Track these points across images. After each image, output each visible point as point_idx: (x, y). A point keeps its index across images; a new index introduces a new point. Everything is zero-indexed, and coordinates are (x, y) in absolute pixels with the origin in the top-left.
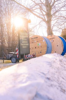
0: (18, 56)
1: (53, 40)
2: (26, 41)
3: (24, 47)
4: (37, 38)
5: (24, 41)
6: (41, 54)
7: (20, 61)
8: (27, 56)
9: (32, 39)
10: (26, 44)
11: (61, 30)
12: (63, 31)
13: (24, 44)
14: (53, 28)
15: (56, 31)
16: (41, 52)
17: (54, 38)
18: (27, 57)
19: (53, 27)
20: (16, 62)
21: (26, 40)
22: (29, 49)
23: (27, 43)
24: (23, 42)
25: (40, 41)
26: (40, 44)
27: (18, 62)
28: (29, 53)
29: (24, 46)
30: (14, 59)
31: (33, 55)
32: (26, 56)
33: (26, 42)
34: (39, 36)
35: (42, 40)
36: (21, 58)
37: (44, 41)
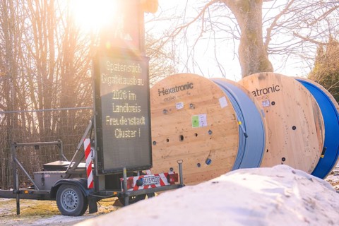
0: (90, 179)
1: (273, 96)
2: (131, 103)
3: (121, 134)
4: (189, 86)
5: (122, 103)
6: (207, 170)
7: (103, 206)
8: (136, 179)
9: (164, 92)
10: (134, 121)
11: (312, 51)
12: (320, 51)
13: (123, 121)
14: (268, 38)
15: (287, 51)
16: (208, 162)
17: (275, 89)
18: (139, 184)
19: (269, 30)
20: (80, 213)
21: (133, 96)
22: (150, 143)
23: (138, 115)
24: (118, 109)
25: (205, 103)
26: (202, 119)
27: (94, 210)
28: (149, 167)
29: (123, 128)
30: (71, 197)
31: (168, 176)
32: (131, 182)
33: (135, 109)
34: (201, 80)
35: (215, 101)
36: (107, 187)
37: (223, 102)
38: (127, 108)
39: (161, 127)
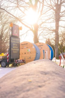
0: (8, 60)
1: (42, 47)
2: (16, 46)
3: (14, 52)
4: (27, 44)
5: (15, 46)
6: (30, 60)
7: (10, 65)
8: (17, 60)
9: (22, 45)
10: (16, 50)
13: (15, 49)
15: (42, 39)
16: (30, 58)
17: (42, 45)
18: (17, 61)
19: (39, 36)
21: (17, 45)
22: (19, 54)
23: (17, 49)
24: (14, 47)
25: (30, 47)
26: (29, 50)
27: (8, 66)
28: (19, 58)
29: (15, 51)
30: (4, 64)
31: (23, 60)
32: (16, 61)
33: (17, 47)
35: (32, 47)
36: (11, 62)
37: (33, 47)
38: (16, 47)
39: (22, 51)
